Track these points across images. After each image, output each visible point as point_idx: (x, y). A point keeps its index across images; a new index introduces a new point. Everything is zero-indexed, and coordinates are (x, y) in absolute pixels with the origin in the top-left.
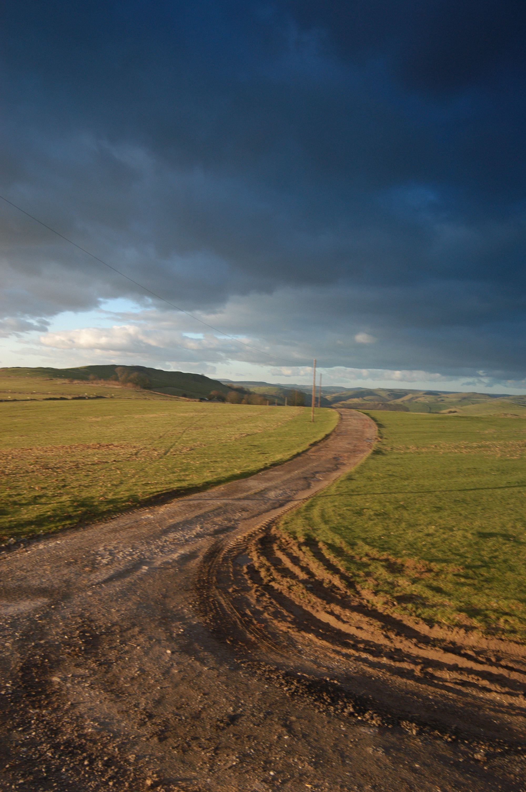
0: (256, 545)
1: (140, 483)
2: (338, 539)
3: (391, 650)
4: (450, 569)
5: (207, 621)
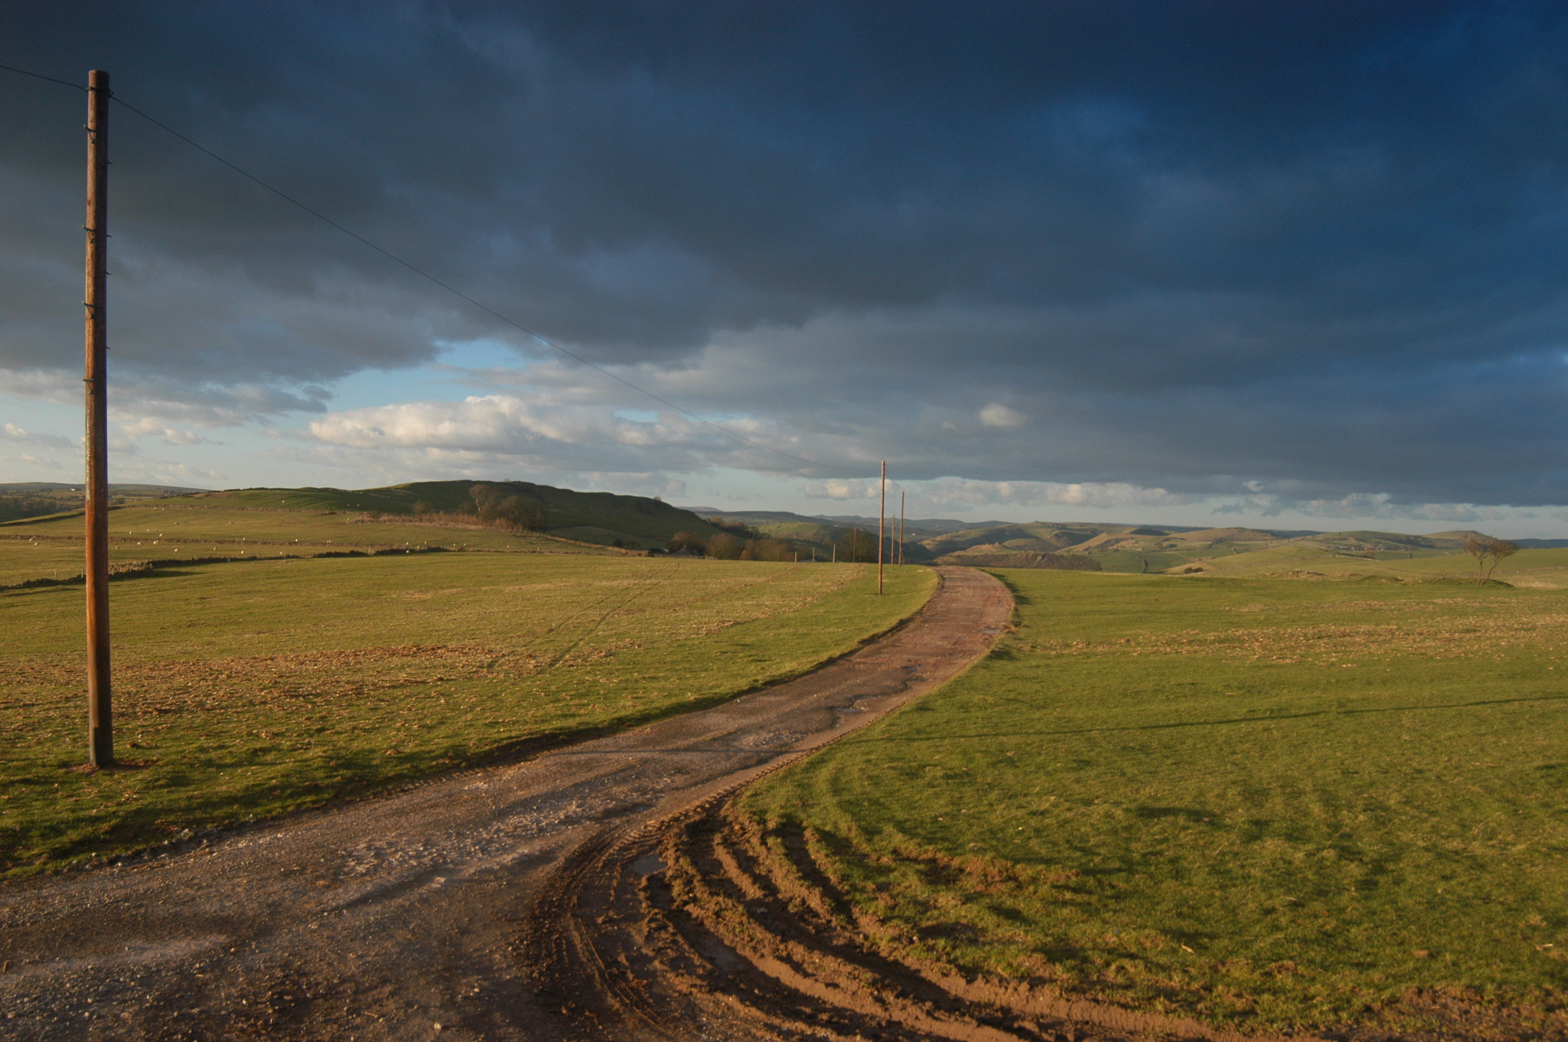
0: (680, 836)
1: (480, 722)
2: (846, 821)
3: (879, 1024)
4: (1052, 876)
5: (534, 975)
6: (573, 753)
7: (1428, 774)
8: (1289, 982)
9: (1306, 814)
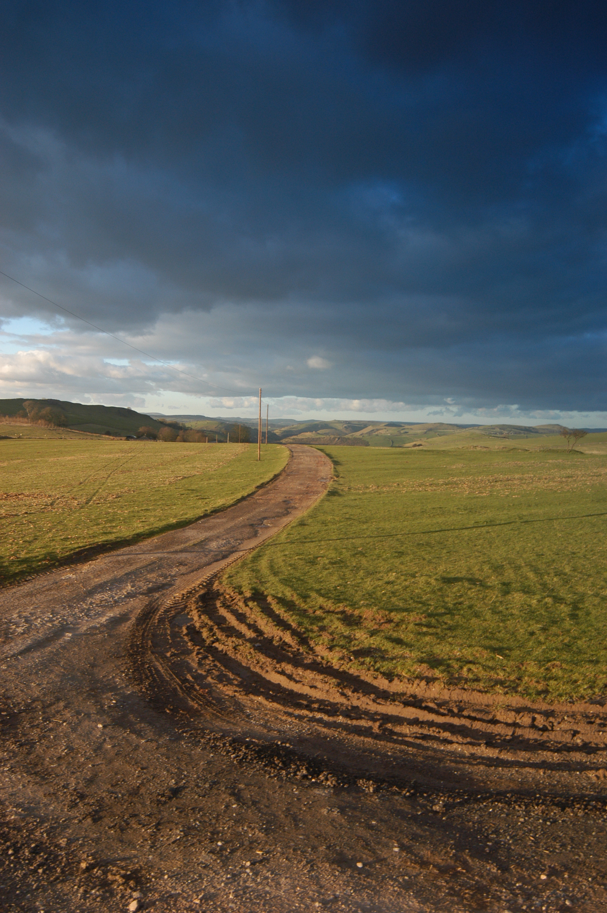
0: (196, 602)
1: (58, 538)
2: (289, 591)
3: (347, 708)
4: (412, 619)
5: (143, 690)
6: (118, 555)
7: (579, 555)
8: (560, 673)
9: (527, 579)
